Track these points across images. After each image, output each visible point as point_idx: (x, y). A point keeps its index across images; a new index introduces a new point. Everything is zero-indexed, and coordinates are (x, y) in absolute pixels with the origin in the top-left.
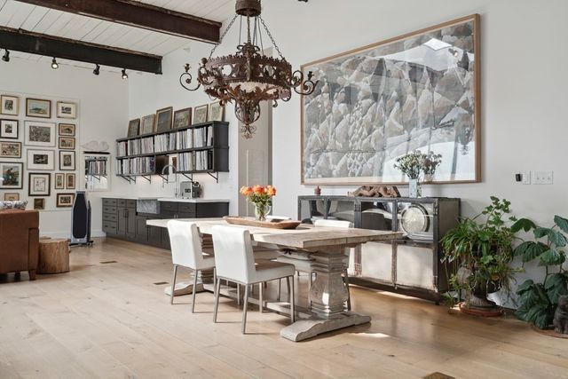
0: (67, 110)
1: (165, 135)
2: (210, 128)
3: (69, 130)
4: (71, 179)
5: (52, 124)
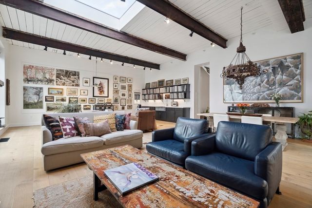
0: (130, 80)
1: (165, 88)
2: (185, 86)
3: (130, 86)
4: (131, 101)
5: (126, 84)
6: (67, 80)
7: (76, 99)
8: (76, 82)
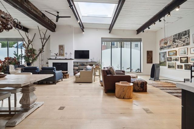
6: (179, 42)
7: (186, 59)
8: (187, 42)
